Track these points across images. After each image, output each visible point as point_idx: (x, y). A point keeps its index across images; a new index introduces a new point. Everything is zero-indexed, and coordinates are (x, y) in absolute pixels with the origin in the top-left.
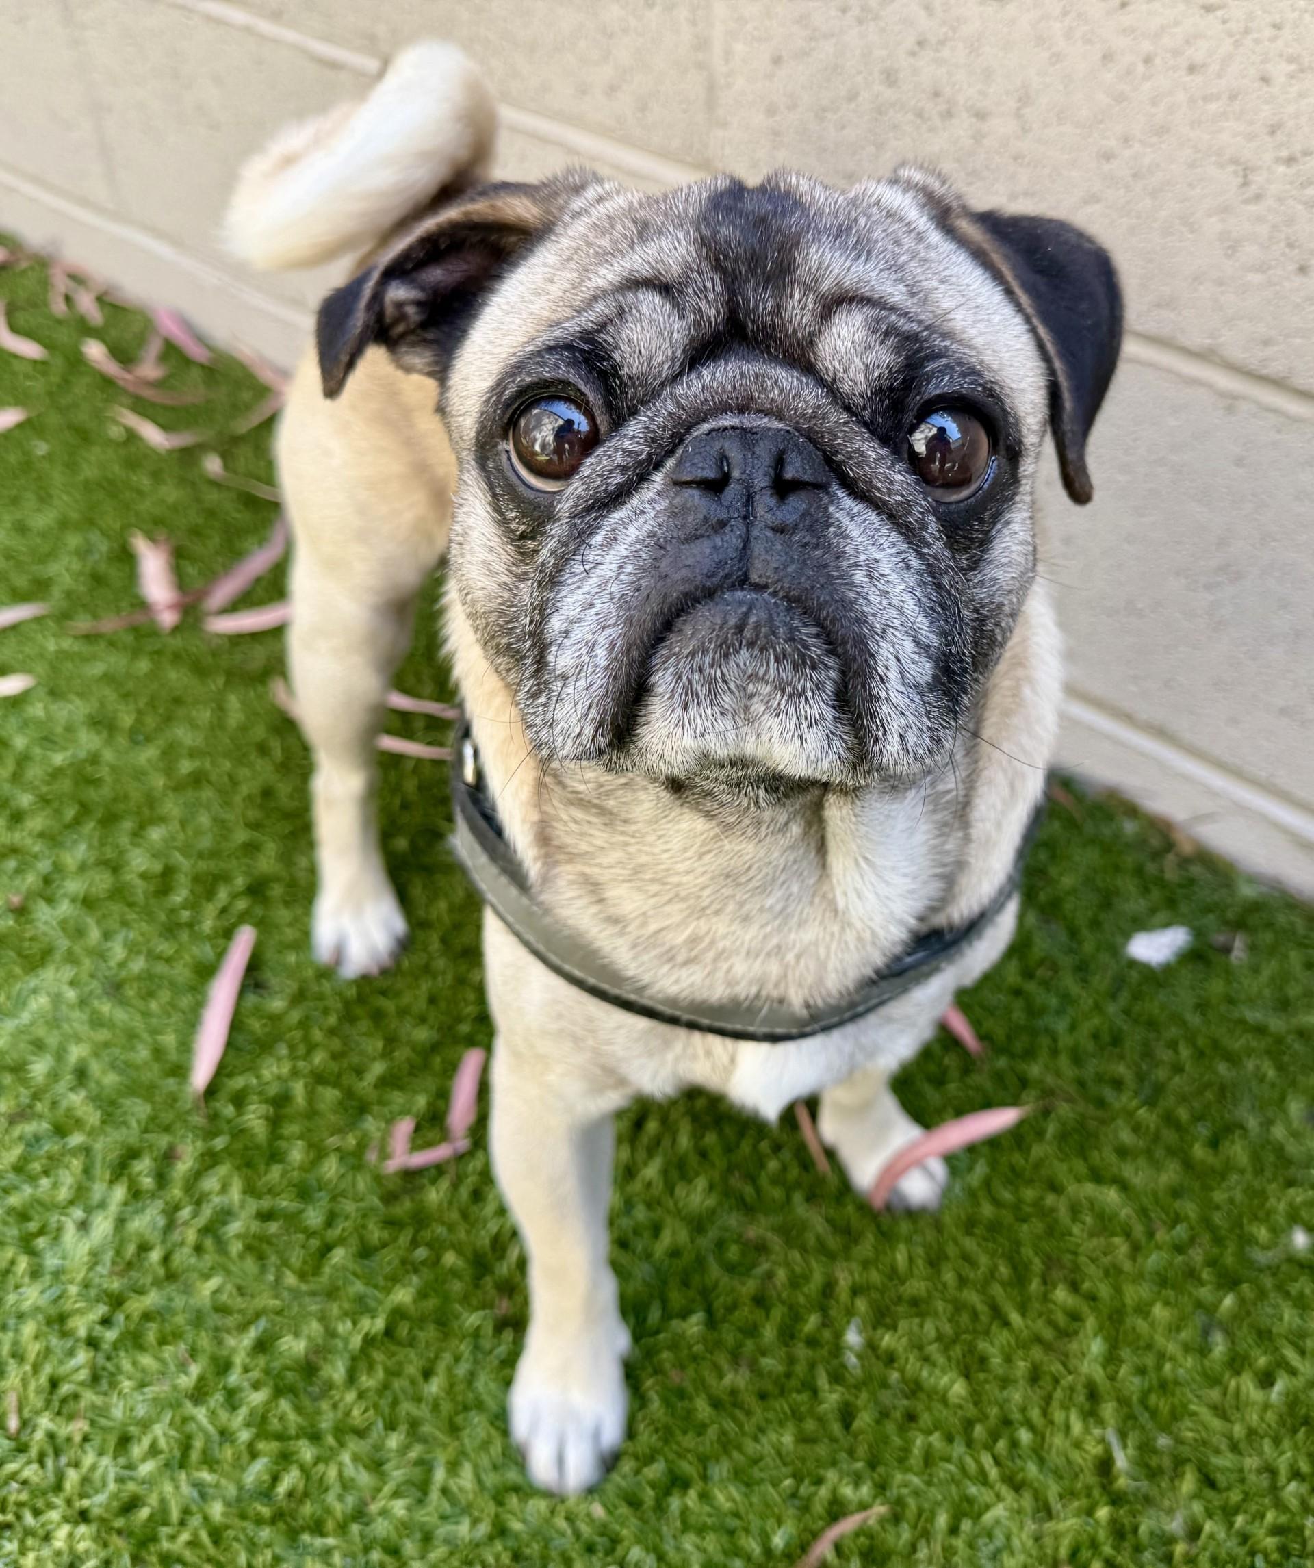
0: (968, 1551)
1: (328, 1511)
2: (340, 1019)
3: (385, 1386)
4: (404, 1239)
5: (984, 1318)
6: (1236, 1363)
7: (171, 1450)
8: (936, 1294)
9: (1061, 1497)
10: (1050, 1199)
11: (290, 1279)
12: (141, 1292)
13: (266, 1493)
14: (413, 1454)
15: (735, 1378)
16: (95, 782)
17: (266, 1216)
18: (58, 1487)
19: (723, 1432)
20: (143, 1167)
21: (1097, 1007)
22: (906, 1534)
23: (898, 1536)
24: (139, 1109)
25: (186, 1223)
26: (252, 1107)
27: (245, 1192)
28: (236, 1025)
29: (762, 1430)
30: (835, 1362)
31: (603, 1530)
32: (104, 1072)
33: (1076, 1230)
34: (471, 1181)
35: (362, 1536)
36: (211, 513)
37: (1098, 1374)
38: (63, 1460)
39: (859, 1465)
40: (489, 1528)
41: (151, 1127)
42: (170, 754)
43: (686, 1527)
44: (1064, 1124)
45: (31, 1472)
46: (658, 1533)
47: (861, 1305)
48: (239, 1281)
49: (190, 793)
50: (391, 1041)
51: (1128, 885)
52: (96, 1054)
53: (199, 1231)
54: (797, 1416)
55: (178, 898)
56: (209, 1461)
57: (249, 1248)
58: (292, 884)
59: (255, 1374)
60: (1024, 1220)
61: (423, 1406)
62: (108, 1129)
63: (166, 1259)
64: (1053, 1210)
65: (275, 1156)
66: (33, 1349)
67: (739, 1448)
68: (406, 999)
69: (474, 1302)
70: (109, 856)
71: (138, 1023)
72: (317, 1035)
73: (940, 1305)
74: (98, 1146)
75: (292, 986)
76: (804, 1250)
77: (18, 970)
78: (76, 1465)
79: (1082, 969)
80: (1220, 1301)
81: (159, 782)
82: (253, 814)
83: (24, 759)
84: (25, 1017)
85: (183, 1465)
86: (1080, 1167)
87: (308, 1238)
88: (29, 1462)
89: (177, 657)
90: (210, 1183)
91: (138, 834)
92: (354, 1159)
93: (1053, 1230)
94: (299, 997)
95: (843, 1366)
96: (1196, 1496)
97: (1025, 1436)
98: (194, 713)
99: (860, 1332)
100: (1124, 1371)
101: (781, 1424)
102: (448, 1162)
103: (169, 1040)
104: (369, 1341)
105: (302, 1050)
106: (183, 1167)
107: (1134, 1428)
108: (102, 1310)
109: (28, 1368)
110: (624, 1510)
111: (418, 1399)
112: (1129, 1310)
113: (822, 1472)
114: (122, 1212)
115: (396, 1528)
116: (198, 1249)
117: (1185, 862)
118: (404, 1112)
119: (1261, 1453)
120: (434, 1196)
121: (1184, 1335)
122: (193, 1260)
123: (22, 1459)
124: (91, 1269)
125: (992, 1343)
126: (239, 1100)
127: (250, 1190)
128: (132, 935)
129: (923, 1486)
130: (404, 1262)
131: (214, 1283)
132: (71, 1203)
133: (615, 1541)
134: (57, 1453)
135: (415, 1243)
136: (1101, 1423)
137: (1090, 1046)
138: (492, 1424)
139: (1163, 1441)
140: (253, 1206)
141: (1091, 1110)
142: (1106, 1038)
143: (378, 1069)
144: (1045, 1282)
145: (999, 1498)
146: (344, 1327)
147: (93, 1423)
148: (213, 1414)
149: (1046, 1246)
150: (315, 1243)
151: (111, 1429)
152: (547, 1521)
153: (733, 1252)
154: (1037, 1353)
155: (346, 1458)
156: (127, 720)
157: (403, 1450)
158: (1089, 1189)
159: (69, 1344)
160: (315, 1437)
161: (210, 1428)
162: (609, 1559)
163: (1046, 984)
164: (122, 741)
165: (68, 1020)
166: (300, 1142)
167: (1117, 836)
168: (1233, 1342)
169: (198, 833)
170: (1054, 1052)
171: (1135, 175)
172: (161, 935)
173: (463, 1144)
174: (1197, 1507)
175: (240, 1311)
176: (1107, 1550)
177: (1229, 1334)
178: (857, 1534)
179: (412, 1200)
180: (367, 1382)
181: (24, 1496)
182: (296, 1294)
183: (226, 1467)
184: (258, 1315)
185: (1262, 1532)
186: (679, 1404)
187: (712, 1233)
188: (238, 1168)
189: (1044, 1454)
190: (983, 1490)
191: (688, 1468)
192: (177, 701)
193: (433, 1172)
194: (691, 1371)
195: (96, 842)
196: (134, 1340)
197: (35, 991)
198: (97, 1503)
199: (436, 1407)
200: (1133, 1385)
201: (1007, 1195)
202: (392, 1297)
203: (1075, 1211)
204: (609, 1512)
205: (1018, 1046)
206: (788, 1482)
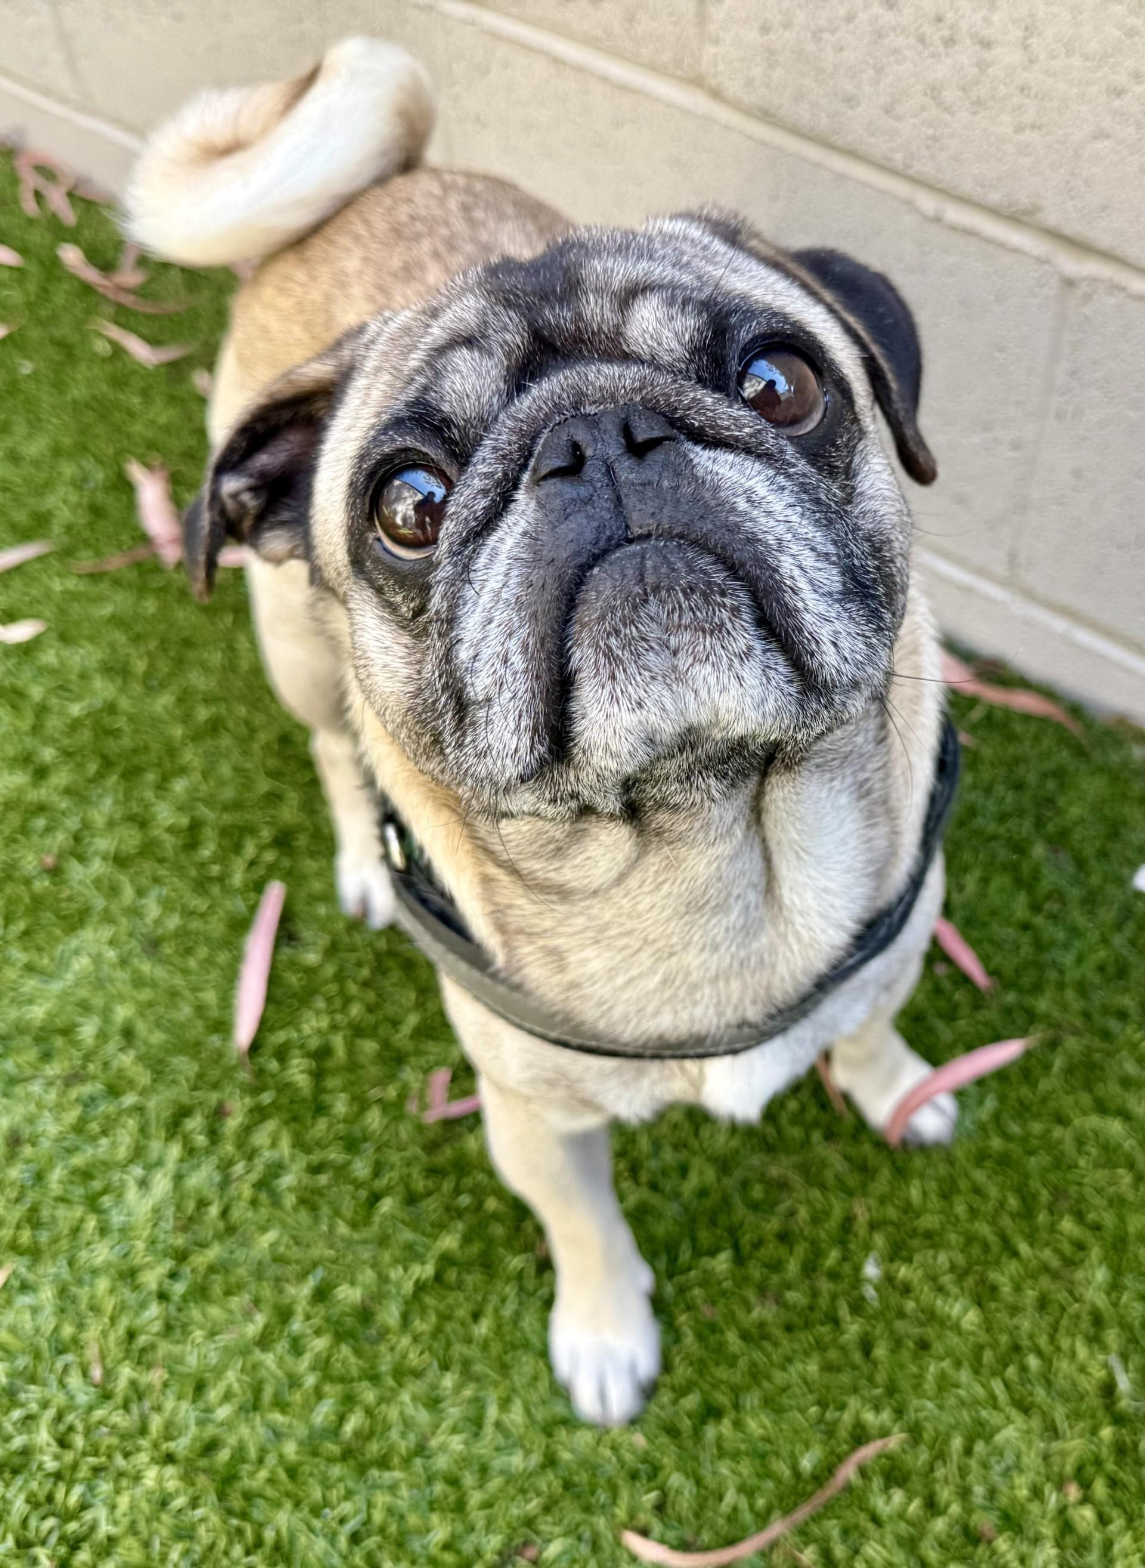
0: (983, 1471)
1: (391, 1449)
2: (373, 972)
3: (438, 1331)
4: (447, 1186)
5: (996, 1248)
7: (245, 1394)
8: (949, 1227)
9: (1068, 1417)
10: (1058, 1132)
11: (343, 1229)
12: (203, 1245)
13: (334, 1431)
14: (468, 1393)
15: (764, 1312)
16: (115, 733)
17: (315, 1169)
18: (144, 1431)
19: (753, 1364)
20: (194, 1124)
21: (1105, 941)
22: (924, 1456)
23: (917, 1458)
24: (185, 1066)
25: (240, 1178)
26: (295, 1061)
27: (294, 1146)
28: (273, 980)
29: (789, 1360)
30: (855, 1293)
31: (646, 1459)
32: (150, 1031)
33: (1082, 1162)
35: (426, 1469)
37: (1101, 1301)
38: (147, 1404)
39: (879, 1391)
40: (541, 1459)
41: (200, 1083)
42: (184, 698)
43: (722, 1453)
44: (1071, 1058)
45: (118, 1418)
46: (696, 1458)
47: (879, 1240)
48: (294, 1232)
49: (209, 743)
50: (424, 992)
51: (1135, 813)
52: (141, 1014)
53: (254, 1186)
54: (821, 1346)
55: (206, 852)
56: (280, 1404)
57: (302, 1201)
58: (315, 834)
59: (316, 1321)
60: (1031, 1153)
61: (474, 1346)
62: (160, 1087)
63: (224, 1213)
64: (1060, 1141)
65: (320, 1109)
66: (109, 1304)
67: (769, 1378)
69: (515, 1246)
70: (135, 811)
71: (178, 981)
72: (352, 988)
73: (953, 1237)
74: (152, 1103)
75: (324, 940)
76: (823, 1187)
77: (58, 932)
78: (159, 1409)
79: (1091, 902)
81: (178, 732)
82: (273, 763)
83: (42, 710)
84: (69, 976)
85: (256, 1408)
86: (1086, 1099)
87: (357, 1188)
88: (116, 1409)
89: (183, 595)
90: (261, 1138)
91: (162, 787)
92: (394, 1110)
93: (1060, 1163)
94: (332, 950)
95: (863, 1298)
97: (1033, 1362)
98: (206, 655)
99: (878, 1265)
100: (1125, 1298)
101: (807, 1354)
103: (210, 997)
104: (420, 1287)
105: (338, 1003)
106: (232, 1124)
107: (1136, 1351)
108: (168, 1264)
109: (106, 1320)
110: (664, 1439)
111: (469, 1340)
112: (1132, 1238)
113: (845, 1398)
114: (179, 1169)
115: (456, 1461)
116: (254, 1203)
118: (439, 1063)
120: (474, 1143)
122: (250, 1214)
123: (109, 1405)
124: (155, 1225)
125: (1002, 1273)
126: (282, 1054)
127: (300, 1144)
128: (164, 892)
129: (937, 1411)
130: (448, 1209)
131: (271, 1236)
132: (131, 1161)
133: (656, 1469)
134: (140, 1399)
135: (457, 1191)
136: (1104, 1348)
137: (1097, 979)
138: (537, 1360)
140: (302, 1161)
141: (1097, 1043)
142: (1111, 970)
143: (412, 1020)
144: (1052, 1212)
145: (1009, 1420)
146: (396, 1273)
147: (171, 1372)
148: (280, 1362)
149: (1053, 1177)
150: (363, 1194)
151: (189, 1375)
152: (594, 1450)
153: (757, 1192)
154: (1045, 1282)
155: (405, 1397)
156: (140, 666)
157: (458, 1388)
158: (1094, 1121)
159: (142, 1297)
160: (374, 1379)
161: (279, 1373)
162: (652, 1484)
163: (1053, 918)
164: (137, 688)
165: (111, 980)
166: (343, 1095)
167: (1126, 766)
169: (222, 783)
170: (1061, 986)
172: (194, 890)
175: (297, 1262)
176: (1110, 1466)
178: (879, 1457)
179: (453, 1148)
180: (421, 1326)
181: (115, 1441)
182: (349, 1243)
183: (297, 1409)
184: (315, 1265)
186: (712, 1337)
187: (738, 1174)
188: (286, 1123)
189: (1052, 1377)
190: (995, 1413)
191: (722, 1399)
192: (187, 643)
193: (471, 1120)
194: (721, 1307)
195: (121, 796)
196: (200, 1293)
197: (77, 952)
198: (181, 1445)
199: (485, 1347)
200: (1136, 1310)
201: (1015, 1129)
202: (439, 1243)
203: (1080, 1142)
204: (650, 1441)
205: (1026, 981)
206: (814, 1410)
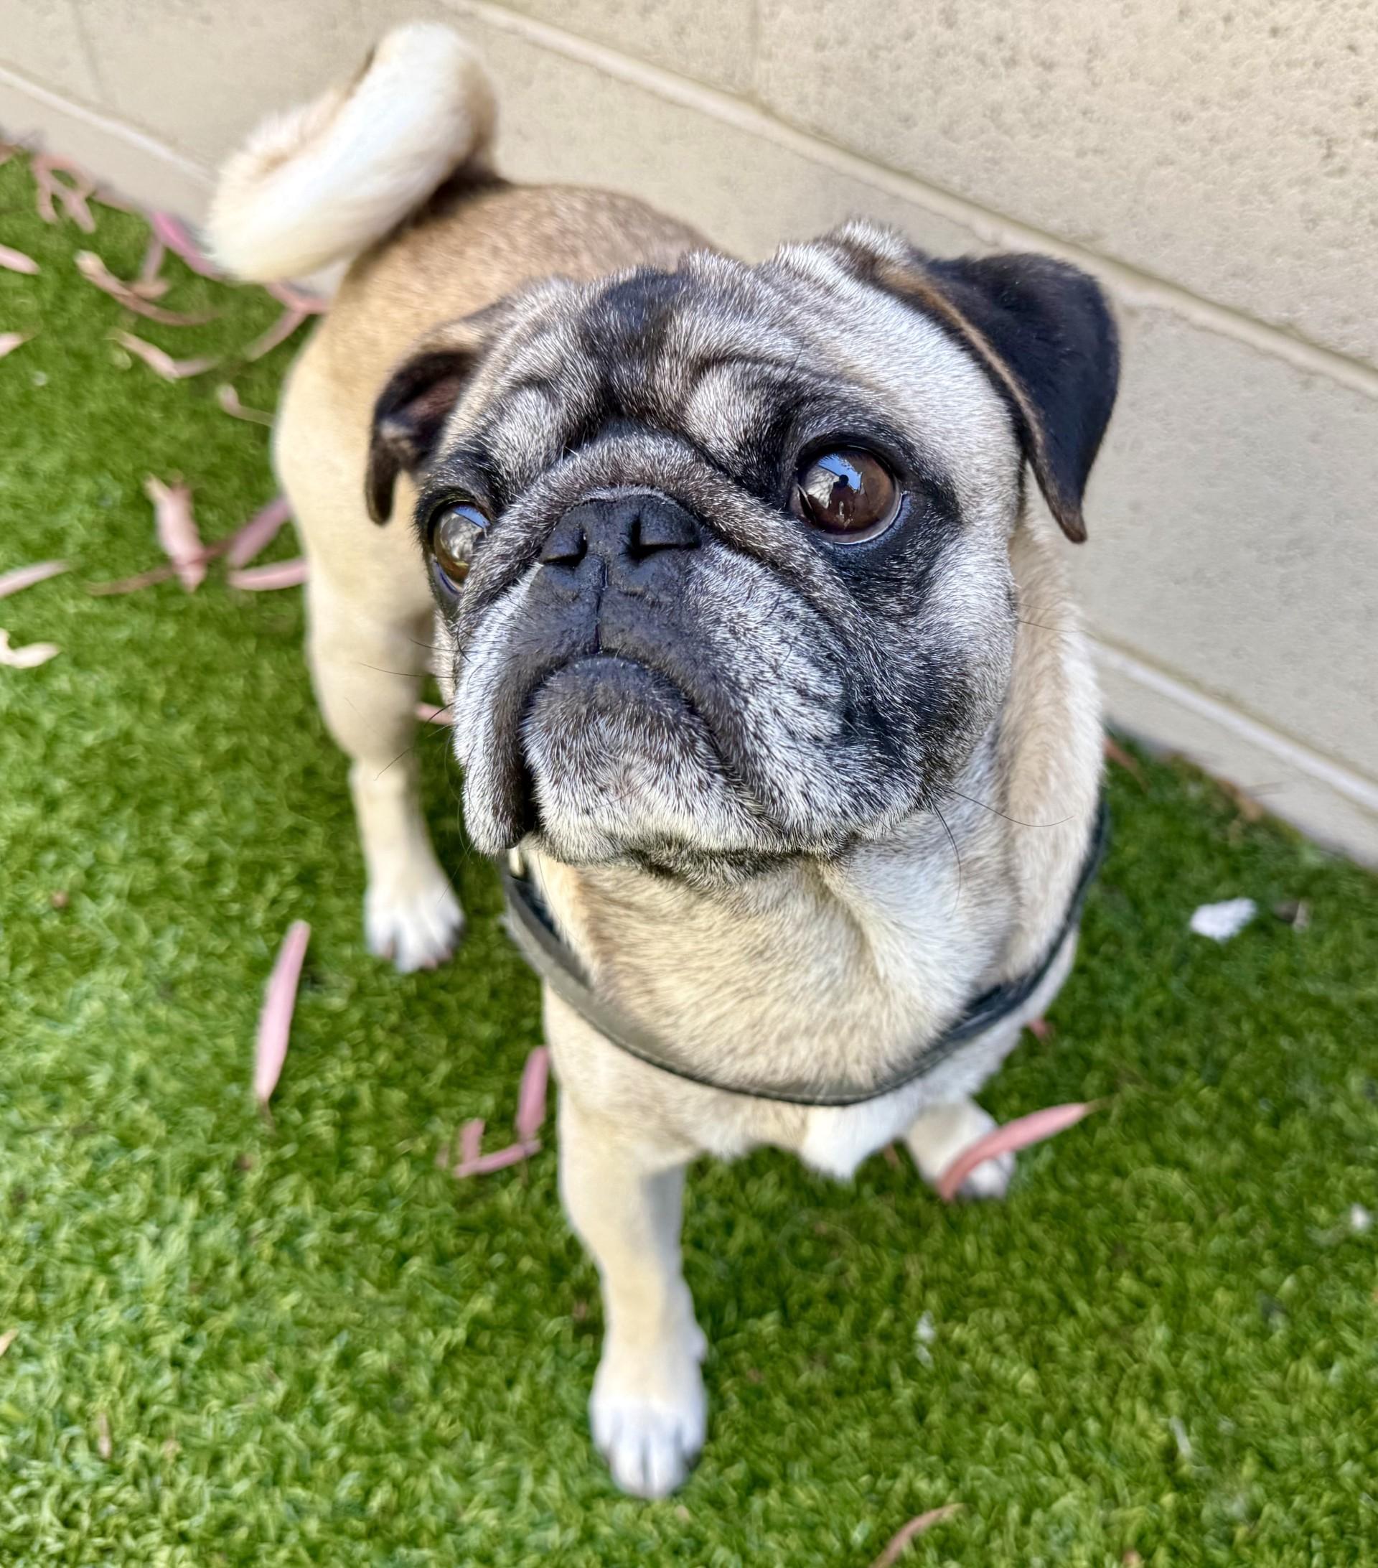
0: (1040, 1541)
1: (421, 1526)
2: (401, 1018)
3: (470, 1399)
4: (479, 1245)
5: (1053, 1307)
6: (1297, 1347)
7: (264, 1467)
8: (1005, 1284)
9: (1128, 1483)
10: (1115, 1184)
11: (369, 1290)
12: (222, 1308)
13: (359, 1506)
14: (501, 1464)
15: (812, 1376)
16: (131, 764)
18: (155, 1509)
19: (802, 1431)
20: (212, 1178)
21: (1162, 984)
22: (980, 1526)
23: (972, 1528)
24: (203, 1117)
25: (260, 1236)
26: (319, 1113)
27: (317, 1203)
28: (296, 1026)
29: (839, 1426)
30: (908, 1355)
31: (689, 1532)
32: (165, 1080)
33: (1140, 1215)
34: (543, 1183)
35: (457, 1546)
36: (227, 450)
37: (1161, 1360)
38: (158, 1480)
39: (934, 1458)
40: (579, 1534)
41: (218, 1135)
42: (204, 727)
43: (769, 1526)
44: (1128, 1105)
45: (128, 1495)
46: (741, 1532)
47: (933, 1299)
48: (317, 1294)
49: (229, 775)
50: (455, 1038)
51: (1193, 854)
52: (156, 1062)
53: (274, 1244)
54: (872, 1412)
55: (226, 889)
56: (303, 1479)
57: (326, 1261)
58: (342, 871)
59: (341, 1389)
60: (1088, 1206)
61: (507, 1414)
62: (176, 1139)
63: (243, 1274)
64: (1118, 1194)
65: (345, 1163)
66: (119, 1372)
67: (818, 1446)
68: (466, 994)
69: (554, 1308)
70: (150, 846)
71: (195, 1026)
72: (379, 1034)
73: (1009, 1295)
74: (167, 1157)
75: (349, 984)
76: (874, 1243)
77: (68, 974)
78: (172, 1484)
79: (1147, 944)
80: (1282, 1282)
81: (197, 762)
82: (296, 795)
83: (54, 739)
84: (80, 1021)
85: (276, 1482)
86: (1144, 1150)
87: (384, 1247)
88: (126, 1485)
89: (204, 619)
90: (282, 1194)
91: (179, 821)
92: (424, 1164)
93: (1119, 1217)
94: (358, 994)
95: (916, 1361)
96: (1258, 1479)
97: (1092, 1426)
98: (227, 682)
99: (932, 1325)
100: (1186, 1359)
101: (857, 1420)
102: (518, 1164)
103: (229, 1043)
104: (451, 1352)
105: (364, 1050)
106: (252, 1178)
107: (1197, 1413)
108: (183, 1329)
109: (115, 1389)
110: (708, 1512)
111: (502, 1408)
112: (1192, 1295)
113: (898, 1466)
114: (195, 1226)
115: (489, 1537)
116: (275, 1262)
117: (1250, 827)
118: (471, 1115)
119: (1318, 1433)
120: (507, 1199)
121: (1246, 1319)
122: (271, 1275)
123: (119, 1481)
124: (169, 1287)
125: (1060, 1332)
126: (304, 1104)
127: (323, 1200)
128: (181, 932)
129: (994, 1478)
130: (480, 1269)
131: (292, 1298)
132: (144, 1218)
133: (700, 1544)
134: (151, 1472)
135: (490, 1250)
136: (1165, 1411)
137: (1153, 1024)
138: (575, 1430)
139: (1225, 1425)
140: (326, 1219)
141: (1155, 1091)
142: (1169, 1014)
143: (443, 1068)
144: (1110, 1268)
145: (1068, 1487)
146: (425, 1338)
147: (185, 1445)
148: (302, 1432)
149: (1111, 1232)
150: (390, 1253)
151: (204, 1448)
152: (635, 1524)
153: (806, 1249)
154: (1103, 1341)
155: (435, 1469)
156: (158, 693)
157: (492, 1458)
158: (1153, 1172)
159: (154, 1363)
160: (402, 1449)
161: (301, 1444)
162: (696, 1560)
163: (1109, 960)
164: (154, 716)
165: (125, 1026)
166: (369, 1148)
167: (1182, 803)
168: (1293, 1324)
169: (242, 817)
170: (1118, 1032)
171: (1213, 140)
172: (212, 930)
173: (533, 1145)
174: (1258, 1491)
175: (321, 1325)
176: (1172, 1535)
177: (1288, 1315)
178: (933, 1528)
179: (486, 1205)
180: (452, 1393)
181: (123, 1520)
182: (376, 1305)
183: (320, 1483)
184: (340, 1328)
185: (1318, 1512)
186: (758, 1404)
187: (787, 1230)
188: (309, 1178)
189: (1111, 1441)
190: (1053, 1479)
191: (769, 1468)
192: (208, 669)
193: (505, 1174)
194: (768, 1371)
195: (136, 831)
196: (218, 1359)
197: (88, 996)
198: (195, 1524)
199: (520, 1415)
200: (1197, 1370)
201: (1072, 1181)
202: (471, 1305)
203: (1139, 1195)
204: (694, 1513)
205: (1082, 1026)
206: (865, 1479)
